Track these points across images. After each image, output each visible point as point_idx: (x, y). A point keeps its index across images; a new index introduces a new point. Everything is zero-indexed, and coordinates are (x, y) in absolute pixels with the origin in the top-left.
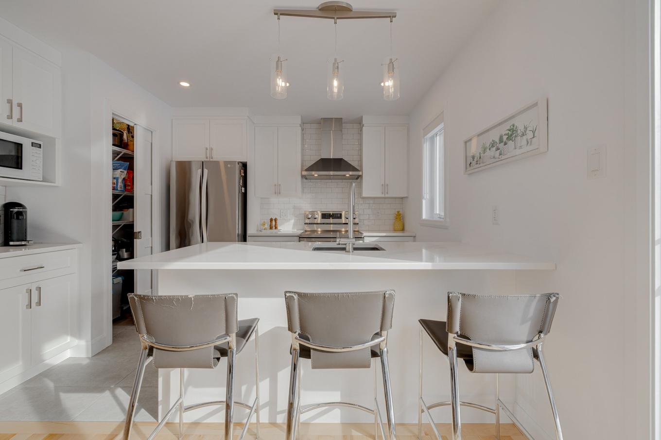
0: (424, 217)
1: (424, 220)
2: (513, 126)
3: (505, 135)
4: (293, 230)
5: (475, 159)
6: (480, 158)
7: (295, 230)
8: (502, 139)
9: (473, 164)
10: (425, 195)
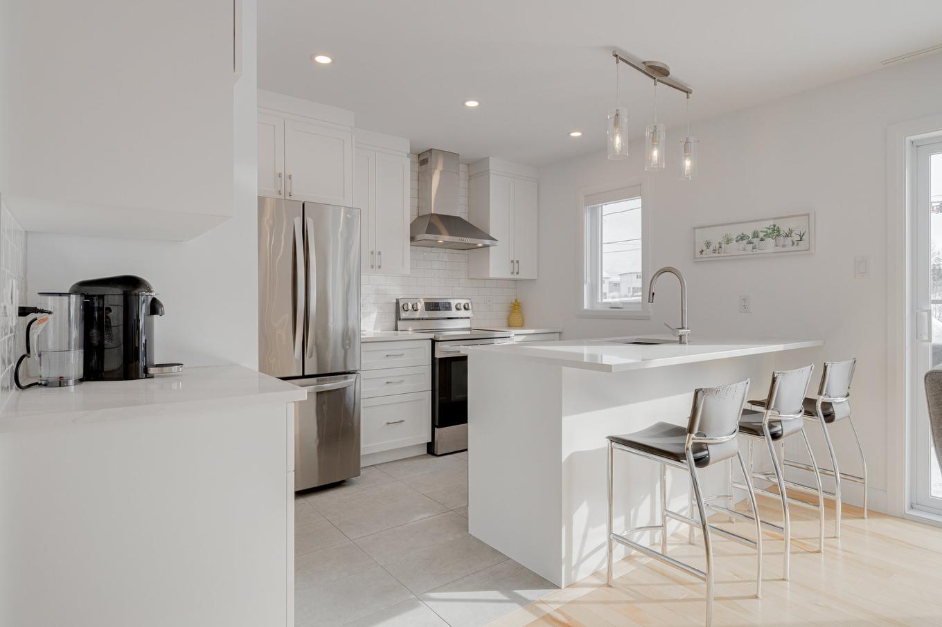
0: (586, 307)
1: (586, 311)
2: (774, 226)
3: (761, 232)
4: (376, 331)
5: (712, 248)
6: (720, 247)
7: (379, 331)
8: (755, 235)
9: (708, 253)
10: (587, 278)
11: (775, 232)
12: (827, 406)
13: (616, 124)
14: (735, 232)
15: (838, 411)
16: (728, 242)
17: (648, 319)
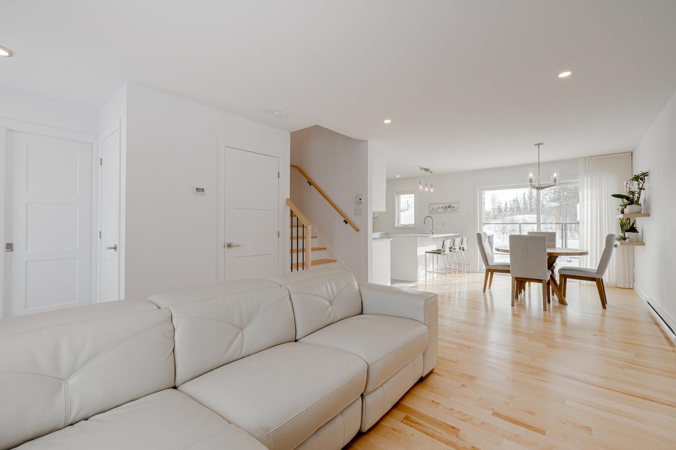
2: (450, 205)
6: (437, 210)
8: (446, 207)
9: (434, 211)
10: (397, 217)
11: (450, 207)
12: (463, 248)
13: (420, 183)
14: (441, 206)
15: (465, 248)
16: (439, 208)
17: (416, 229)
